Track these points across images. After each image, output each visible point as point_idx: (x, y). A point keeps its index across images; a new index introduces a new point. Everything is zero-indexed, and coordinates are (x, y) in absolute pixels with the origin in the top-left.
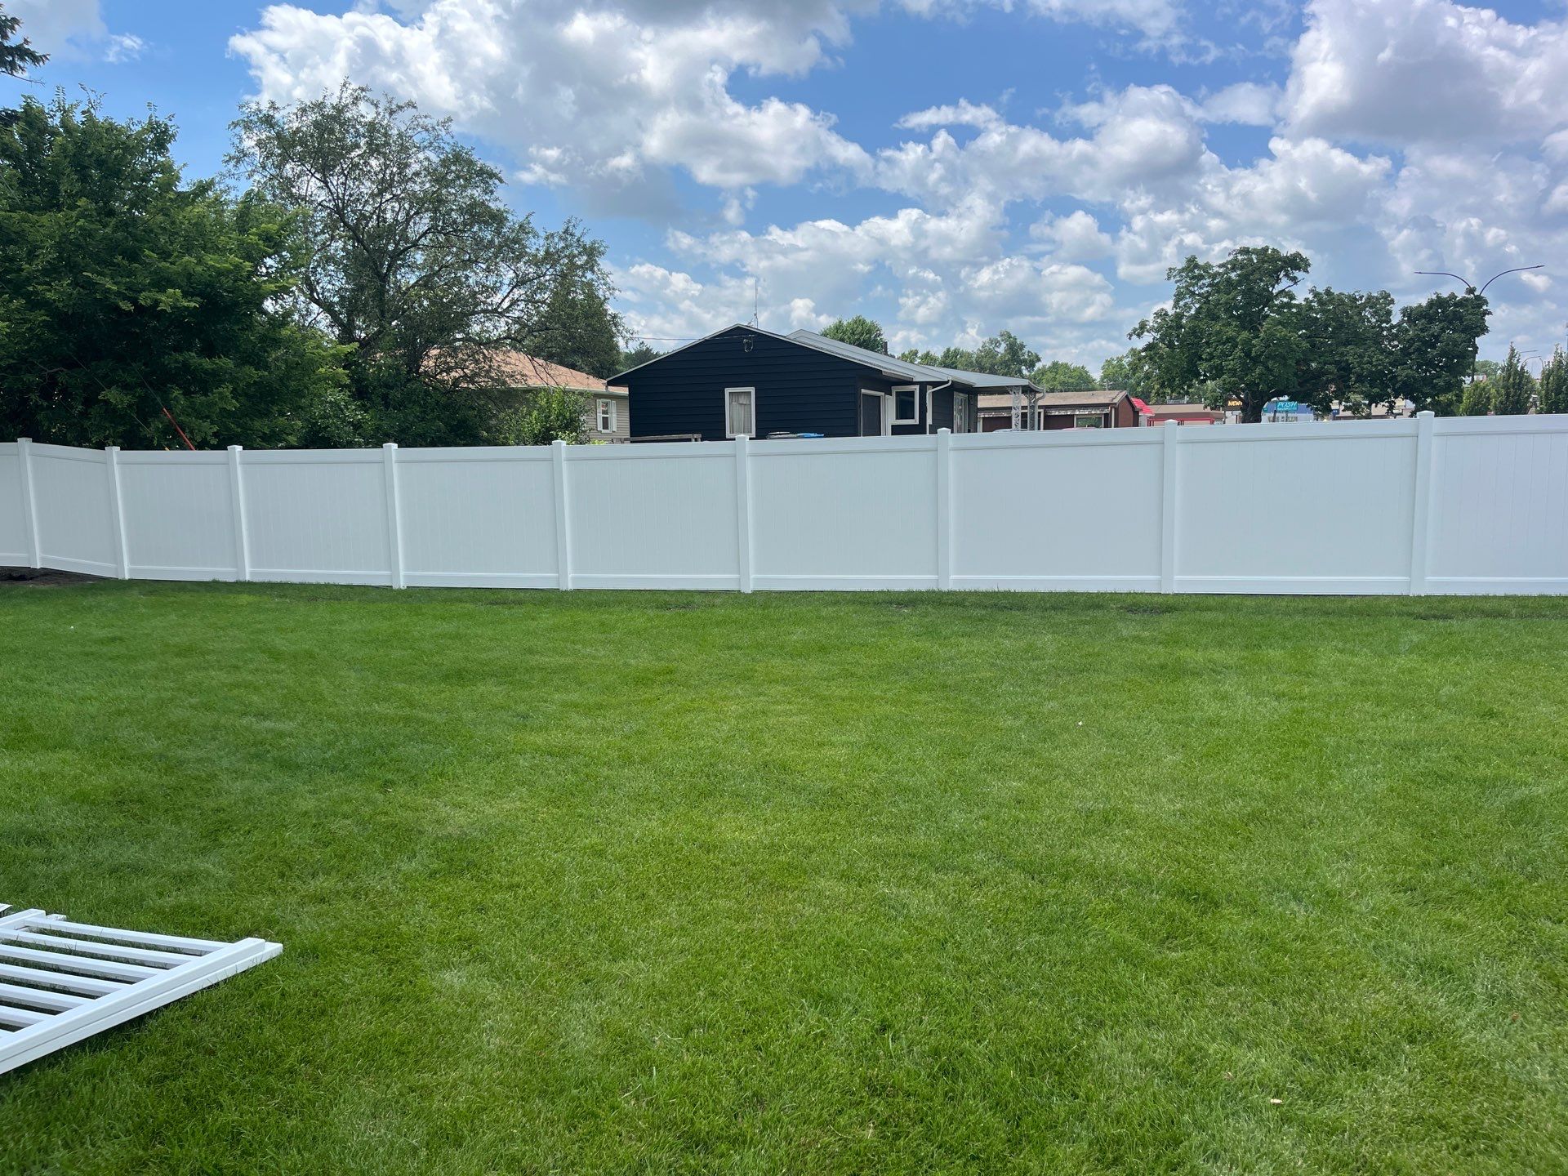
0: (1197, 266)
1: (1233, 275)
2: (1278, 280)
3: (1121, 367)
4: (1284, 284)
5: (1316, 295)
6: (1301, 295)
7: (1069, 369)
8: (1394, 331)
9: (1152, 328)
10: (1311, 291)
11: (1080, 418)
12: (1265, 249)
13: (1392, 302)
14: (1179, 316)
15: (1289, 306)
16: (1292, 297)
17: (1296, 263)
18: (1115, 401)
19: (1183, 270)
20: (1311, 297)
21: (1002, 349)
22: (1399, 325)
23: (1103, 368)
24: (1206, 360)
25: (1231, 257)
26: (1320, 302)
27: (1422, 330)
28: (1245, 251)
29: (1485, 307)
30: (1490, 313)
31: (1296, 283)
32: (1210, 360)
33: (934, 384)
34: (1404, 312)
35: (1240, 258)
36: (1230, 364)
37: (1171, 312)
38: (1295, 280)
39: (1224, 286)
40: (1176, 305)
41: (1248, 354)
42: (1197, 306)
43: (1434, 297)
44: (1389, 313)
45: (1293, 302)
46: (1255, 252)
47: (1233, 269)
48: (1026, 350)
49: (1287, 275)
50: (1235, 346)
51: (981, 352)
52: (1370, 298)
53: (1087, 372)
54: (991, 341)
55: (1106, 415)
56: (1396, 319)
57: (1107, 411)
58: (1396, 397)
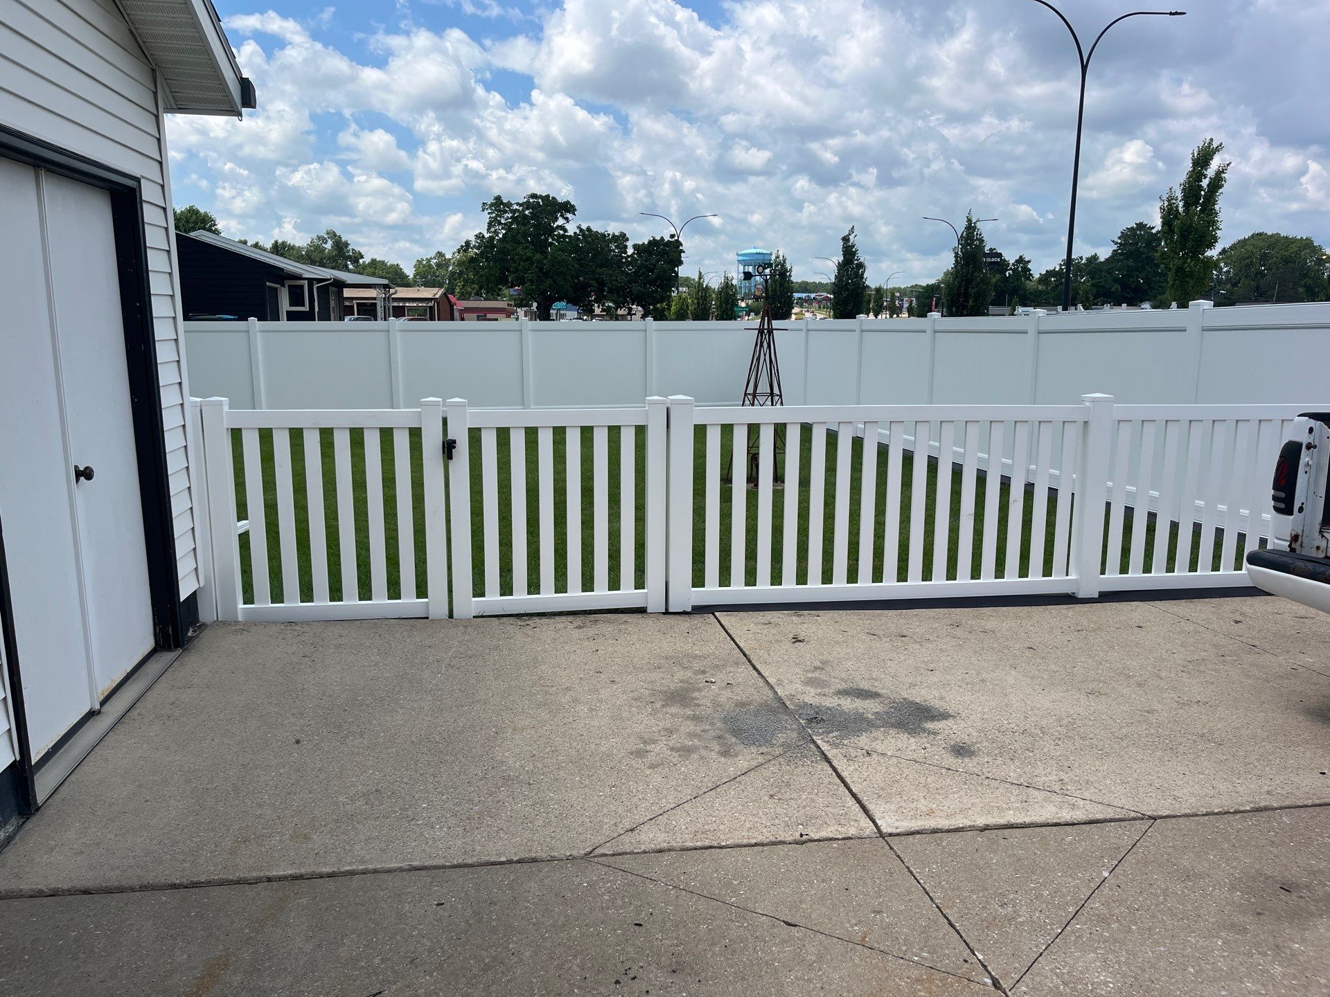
0: (502, 203)
1: (527, 212)
2: (556, 219)
3: (430, 266)
4: (560, 222)
5: (581, 230)
6: (572, 229)
7: (386, 265)
8: (629, 259)
9: (475, 246)
10: (578, 227)
11: (410, 309)
12: (548, 196)
13: (627, 239)
14: (491, 238)
15: (564, 236)
16: (566, 231)
17: (568, 208)
18: (437, 296)
19: (492, 205)
20: (578, 232)
21: (329, 245)
22: (632, 256)
23: (415, 267)
24: (513, 272)
25: (526, 199)
26: (584, 235)
27: (646, 261)
28: (534, 196)
29: (681, 248)
30: (684, 252)
31: (568, 222)
32: (516, 273)
33: (319, 280)
34: (635, 246)
35: (531, 200)
36: (529, 276)
37: (487, 235)
38: (567, 219)
39: (519, 219)
40: (488, 230)
41: (541, 270)
42: (504, 232)
43: (652, 239)
44: (626, 247)
45: (566, 234)
46: (541, 197)
47: (528, 209)
48: (350, 247)
49: (562, 216)
50: (532, 263)
51: (310, 246)
52: (614, 235)
53: (401, 269)
54: (319, 238)
55: (430, 307)
56: (630, 251)
57: (431, 304)
58: (632, 305)
